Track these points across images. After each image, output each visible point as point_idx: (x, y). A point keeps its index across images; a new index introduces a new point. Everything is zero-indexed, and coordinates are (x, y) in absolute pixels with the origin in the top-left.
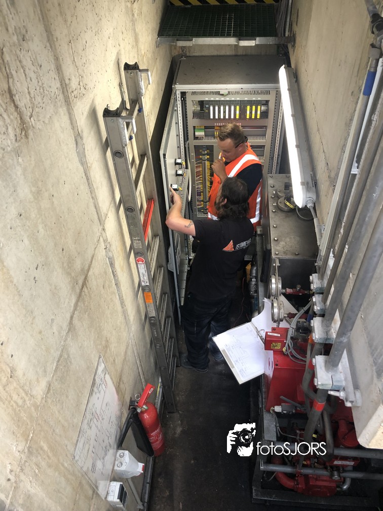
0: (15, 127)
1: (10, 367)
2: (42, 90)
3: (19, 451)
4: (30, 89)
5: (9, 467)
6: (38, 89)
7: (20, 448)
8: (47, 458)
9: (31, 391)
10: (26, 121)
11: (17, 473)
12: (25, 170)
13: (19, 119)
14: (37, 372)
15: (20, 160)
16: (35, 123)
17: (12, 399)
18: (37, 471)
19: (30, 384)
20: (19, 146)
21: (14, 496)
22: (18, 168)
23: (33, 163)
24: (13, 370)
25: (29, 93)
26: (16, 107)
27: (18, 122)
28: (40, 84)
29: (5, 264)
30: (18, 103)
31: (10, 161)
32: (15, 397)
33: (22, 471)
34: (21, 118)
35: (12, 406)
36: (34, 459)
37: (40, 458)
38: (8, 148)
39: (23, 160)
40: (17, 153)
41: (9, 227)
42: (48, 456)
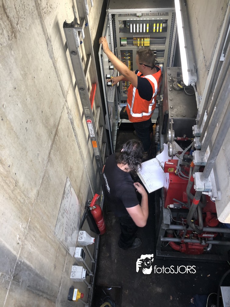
0: (8, 30)
1: (15, 180)
2: (23, 7)
3: (23, 228)
4: (16, 6)
5: (18, 236)
6: (21, 5)
7: (24, 226)
8: (39, 232)
9: (28, 194)
10: (14, 27)
11: (23, 240)
12: (16, 59)
13: (10, 25)
14: (30, 184)
15: (13, 53)
16: (20, 29)
17: (17, 198)
18: (34, 239)
19: (27, 191)
20: (11, 43)
21: (21, 252)
22: (12, 58)
23: (21, 55)
24: (17, 182)
25: (15, 8)
26: (8, 17)
27: (9, 27)
28: (22, 2)
29: (8, 118)
30: (9, 14)
31: (6, 52)
32: (19, 197)
33: (26, 239)
34: (11, 25)
35: (18, 202)
36: (32, 233)
37: (35, 232)
38: (4, 44)
39: (14, 53)
40: (10, 47)
41: (9, 95)
42: (40, 232)
